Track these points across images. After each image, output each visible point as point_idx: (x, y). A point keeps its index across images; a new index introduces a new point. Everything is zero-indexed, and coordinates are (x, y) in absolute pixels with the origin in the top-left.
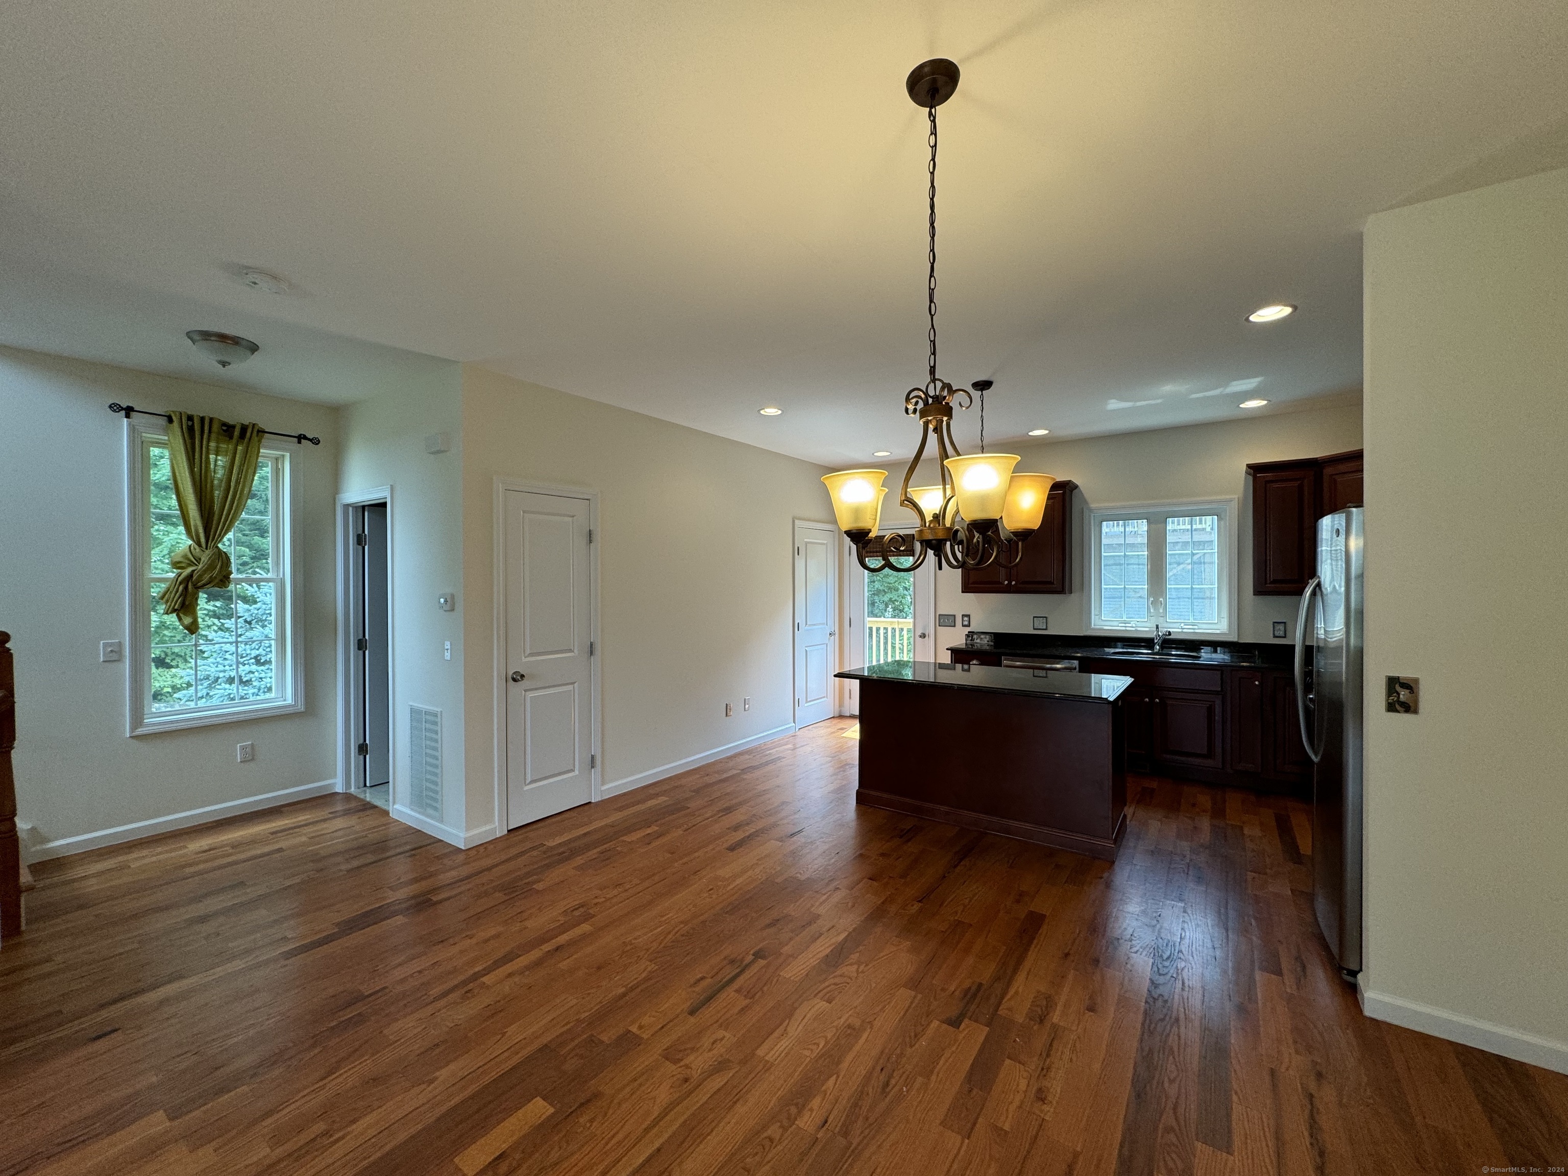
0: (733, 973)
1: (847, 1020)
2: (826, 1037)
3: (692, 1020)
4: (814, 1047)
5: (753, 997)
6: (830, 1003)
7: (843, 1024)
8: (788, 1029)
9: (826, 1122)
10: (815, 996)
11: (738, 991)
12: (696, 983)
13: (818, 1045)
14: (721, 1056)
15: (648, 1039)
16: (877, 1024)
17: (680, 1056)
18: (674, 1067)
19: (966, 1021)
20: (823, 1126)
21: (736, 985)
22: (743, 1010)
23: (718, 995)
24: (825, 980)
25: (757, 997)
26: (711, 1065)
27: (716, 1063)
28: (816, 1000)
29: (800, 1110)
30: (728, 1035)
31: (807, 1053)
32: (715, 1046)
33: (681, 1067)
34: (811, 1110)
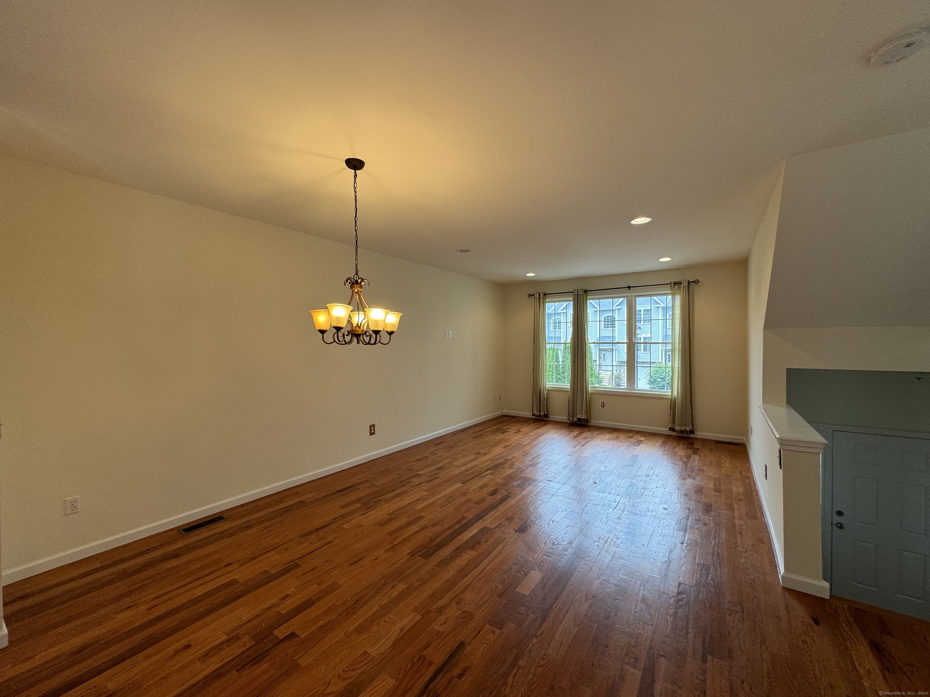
0: (434, 683)
1: (360, 637)
2: (378, 626)
3: (461, 638)
4: (388, 620)
5: (420, 657)
6: (365, 651)
7: (363, 635)
8: (399, 632)
9: (392, 587)
10: (374, 657)
11: (431, 663)
12: (465, 671)
13: (385, 621)
14: (441, 615)
15: (486, 624)
16: (342, 635)
17: (464, 614)
18: (466, 609)
19: (280, 638)
20: (394, 586)
21: (433, 669)
22: (427, 646)
23: (446, 658)
24: (361, 674)
25: (417, 658)
26: (446, 610)
27: (443, 611)
28: (373, 654)
29: (403, 591)
30: (437, 627)
31: (392, 617)
32: (445, 621)
33: (463, 609)
34: (398, 591)
